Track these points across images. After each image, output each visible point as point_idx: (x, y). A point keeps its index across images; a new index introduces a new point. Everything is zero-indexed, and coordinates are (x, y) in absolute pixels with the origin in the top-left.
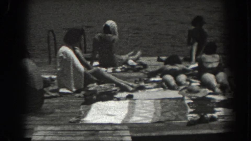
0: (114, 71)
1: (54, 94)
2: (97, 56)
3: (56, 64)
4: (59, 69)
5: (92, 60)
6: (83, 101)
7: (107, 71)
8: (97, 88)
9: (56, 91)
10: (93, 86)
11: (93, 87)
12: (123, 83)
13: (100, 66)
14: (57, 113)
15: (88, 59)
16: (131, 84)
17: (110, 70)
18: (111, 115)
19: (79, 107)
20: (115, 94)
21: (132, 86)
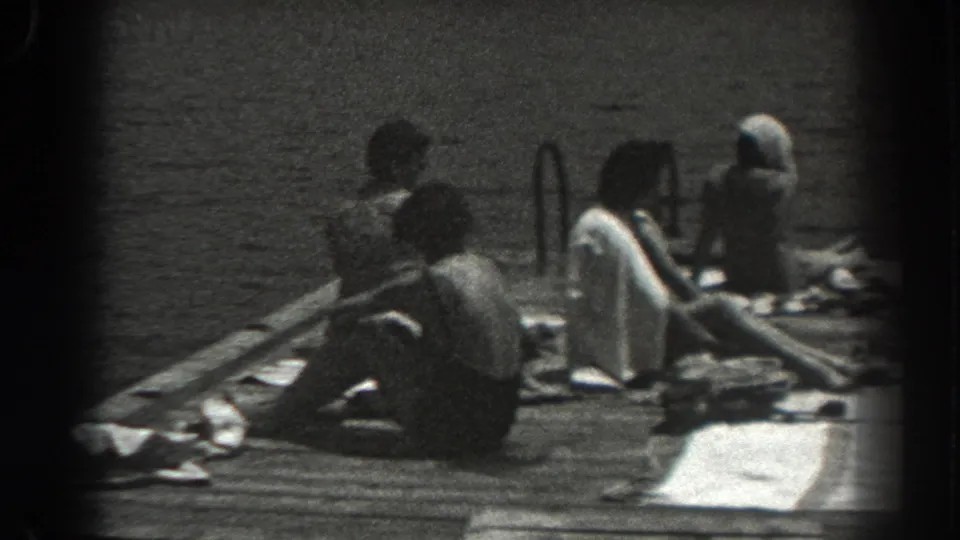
0: (778, 310)
1: (550, 390)
2: (718, 247)
3: (562, 271)
4: (575, 294)
5: (697, 263)
6: (659, 419)
7: (754, 310)
8: (715, 370)
9: (561, 377)
10: (697, 366)
11: (699, 366)
12: (811, 356)
13: (729, 286)
14: (561, 461)
15: (681, 260)
16: (838, 361)
17: (764, 304)
18: (762, 478)
19: (643, 443)
20: (780, 397)
21: (841, 371)
